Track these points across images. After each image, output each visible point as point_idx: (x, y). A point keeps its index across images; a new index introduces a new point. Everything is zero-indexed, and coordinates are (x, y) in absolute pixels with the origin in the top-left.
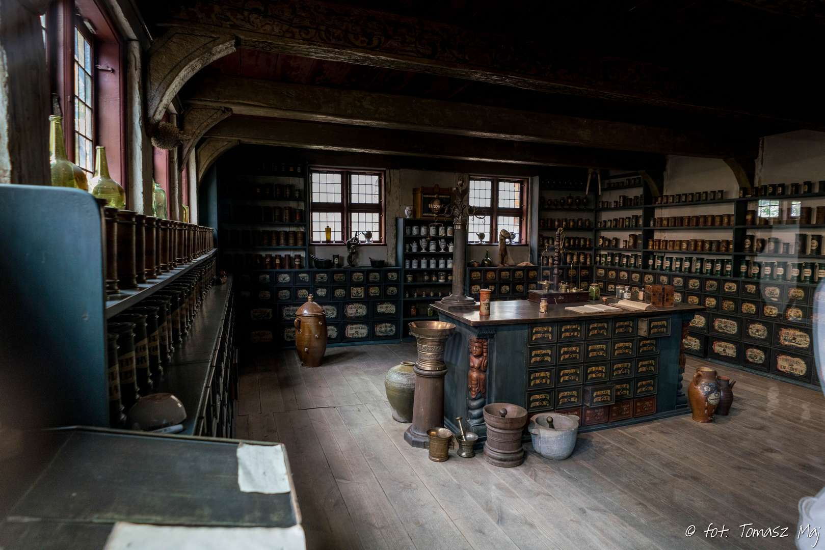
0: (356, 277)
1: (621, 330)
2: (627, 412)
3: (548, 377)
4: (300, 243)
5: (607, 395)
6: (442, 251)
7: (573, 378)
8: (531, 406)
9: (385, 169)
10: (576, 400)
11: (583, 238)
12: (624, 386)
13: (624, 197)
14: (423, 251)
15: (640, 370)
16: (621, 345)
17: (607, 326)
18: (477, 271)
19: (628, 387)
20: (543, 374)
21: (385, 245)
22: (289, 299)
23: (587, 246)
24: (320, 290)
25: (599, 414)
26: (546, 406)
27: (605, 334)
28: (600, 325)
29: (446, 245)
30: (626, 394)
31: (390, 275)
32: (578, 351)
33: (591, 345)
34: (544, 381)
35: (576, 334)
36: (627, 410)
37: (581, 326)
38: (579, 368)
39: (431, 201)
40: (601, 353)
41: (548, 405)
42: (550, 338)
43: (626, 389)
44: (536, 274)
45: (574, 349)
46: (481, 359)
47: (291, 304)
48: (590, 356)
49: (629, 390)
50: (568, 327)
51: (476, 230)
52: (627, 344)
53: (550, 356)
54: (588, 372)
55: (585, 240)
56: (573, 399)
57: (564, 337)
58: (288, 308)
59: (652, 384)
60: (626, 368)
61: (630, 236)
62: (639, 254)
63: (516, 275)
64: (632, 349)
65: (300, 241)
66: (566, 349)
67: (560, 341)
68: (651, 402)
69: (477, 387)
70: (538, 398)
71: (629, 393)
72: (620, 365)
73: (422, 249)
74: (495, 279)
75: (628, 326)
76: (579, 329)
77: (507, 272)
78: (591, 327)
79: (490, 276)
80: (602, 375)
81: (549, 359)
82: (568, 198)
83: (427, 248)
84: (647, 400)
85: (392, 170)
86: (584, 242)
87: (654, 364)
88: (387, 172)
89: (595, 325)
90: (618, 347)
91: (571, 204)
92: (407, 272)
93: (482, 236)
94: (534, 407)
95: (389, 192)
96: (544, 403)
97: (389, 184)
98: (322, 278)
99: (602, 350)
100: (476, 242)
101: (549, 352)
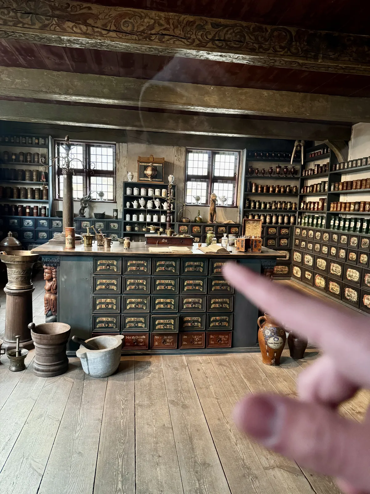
0: (85, 225)
1: (191, 269)
2: (199, 343)
3: (114, 303)
4: (45, 197)
5: (171, 324)
6: (157, 208)
7: (140, 306)
8: (97, 327)
9: (115, 143)
10: (144, 326)
11: (290, 202)
12: (196, 318)
13: (318, 165)
14: (142, 208)
15: (213, 306)
16: (191, 282)
17: (176, 264)
18: (184, 225)
19: (200, 320)
20: (108, 300)
21: (116, 202)
22: (32, 238)
23: (293, 209)
24: (56, 233)
25: (168, 340)
26: (113, 328)
27: (174, 271)
28: (168, 263)
29: (161, 204)
30: (198, 326)
31: (112, 225)
32: (145, 283)
33: (159, 279)
34: (110, 306)
35: (142, 268)
36: (199, 341)
37: (147, 262)
38: (146, 298)
39: (146, 168)
40: (169, 287)
41: (114, 327)
42: (115, 270)
43: (198, 321)
44: (238, 230)
45: (141, 281)
46: (52, 283)
47: (34, 243)
48: (158, 289)
49: (201, 323)
50: (134, 262)
51: (194, 194)
52: (197, 282)
53: (116, 285)
54: (156, 302)
55: (291, 204)
56: (140, 325)
57: (130, 271)
58: (31, 245)
59: (227, 320)
60: (198, 303)
61: (320, 199)
62: (325, 215)
63: (219, 230)
64: (203, 286)
65: (45, 196)
66: (132, 281)
67: (126, 274)
68: (227, 337)
69: (47, 306)
70: (104, 320)
71: (201, 325)
72: (190, 300)
73: (141, 207)
74: (200, 232)
75: (200, 266)
76: (145, 264)
77: (211, 228)
78: (158, 264)
79: (195, 230)
80: (171, 306)
81: (115, 288)
82: (277, 167)
83: (145, 206)
84: (222, 334)
85: (121, 144)
86: (290, 206)
87: (228, 302)
88: (117, 145)
89: (163, 263)
90: (187, 284)
91: (279, 173)
92: (126, 224)
93: (198, 199)
94: (100, 328)
95: (119, 161)
96: (110, 325)
97: (119, 155)
98: (57, 224)
99: (171, 284)
100: (193, 203)
101: (115, 282)
